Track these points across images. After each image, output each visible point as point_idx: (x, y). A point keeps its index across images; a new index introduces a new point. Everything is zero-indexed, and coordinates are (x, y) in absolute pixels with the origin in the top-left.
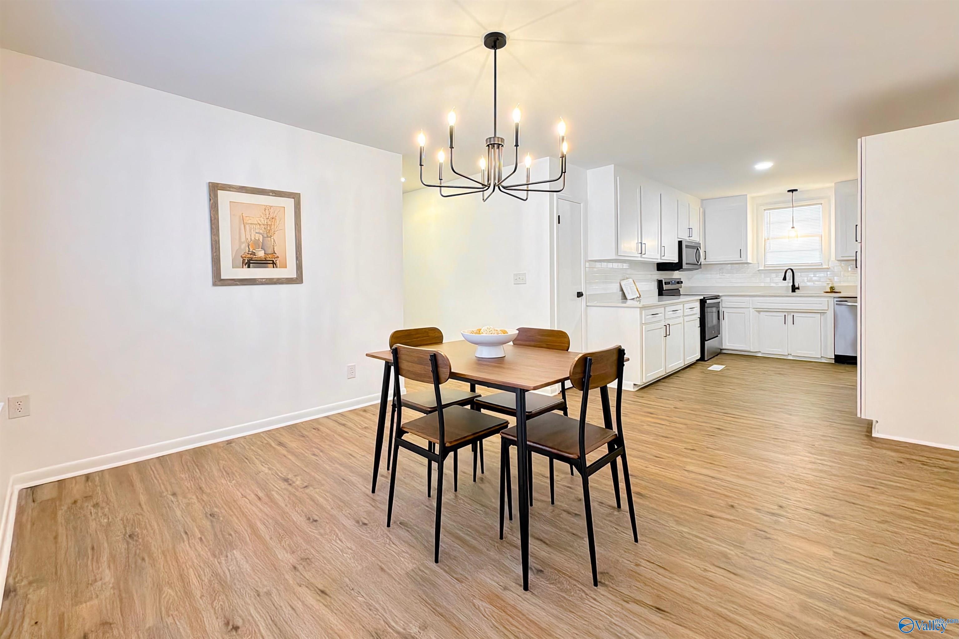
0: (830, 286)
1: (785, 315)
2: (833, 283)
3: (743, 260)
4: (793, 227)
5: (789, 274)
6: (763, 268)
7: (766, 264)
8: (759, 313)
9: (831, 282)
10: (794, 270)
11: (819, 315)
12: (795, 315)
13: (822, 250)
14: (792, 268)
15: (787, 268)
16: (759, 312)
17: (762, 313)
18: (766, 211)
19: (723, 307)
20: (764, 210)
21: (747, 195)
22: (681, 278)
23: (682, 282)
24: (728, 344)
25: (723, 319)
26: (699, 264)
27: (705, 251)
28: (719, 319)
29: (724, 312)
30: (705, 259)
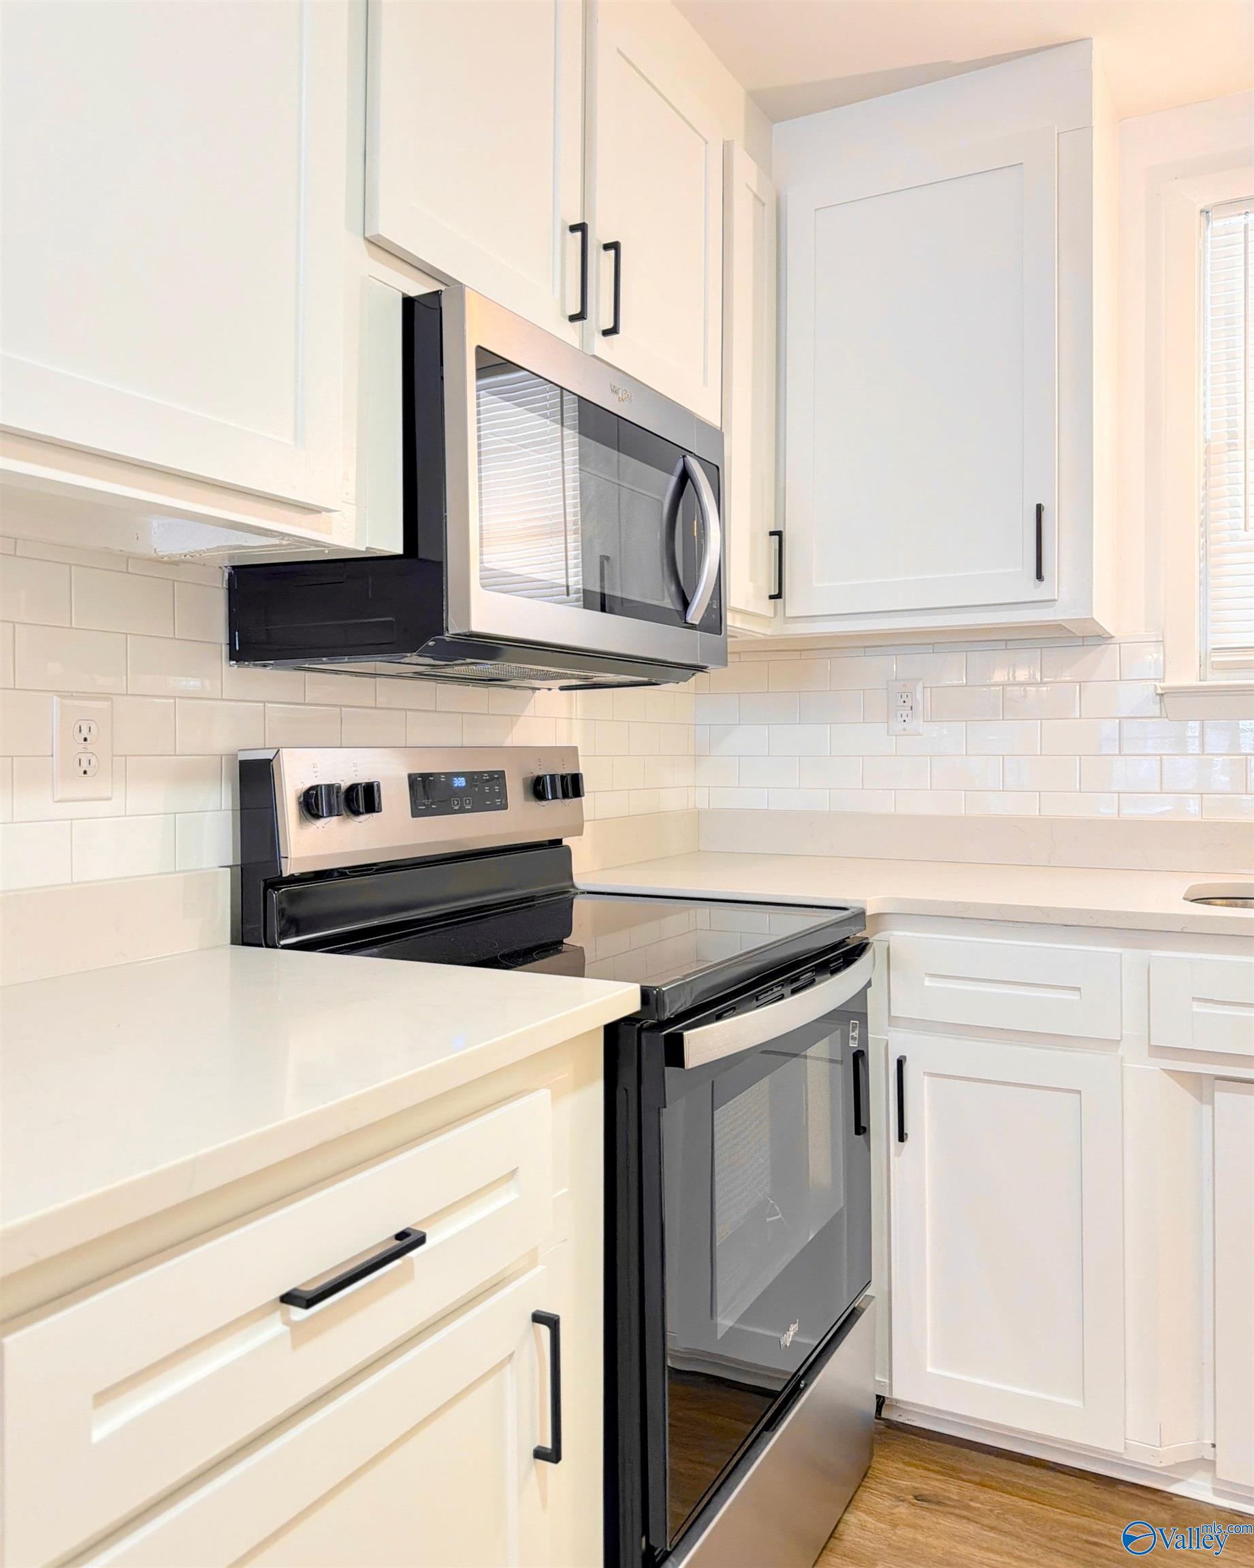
3: (1057, 600)
7: (1218, 640)
8: (1206, 1099)
16: (1205, 1086)
18: (1216, 224)
19: (893, 1021)
20: (1205, 212)
21: (1090, 39)
22: (574, 750)
23: (572, 786)
24: (929, 1369)
25: (902, 1137)
26: (695, 614)
27: (779, 534)
28: (861, 1129)
29: (900, 1063)
30: (778, 596)
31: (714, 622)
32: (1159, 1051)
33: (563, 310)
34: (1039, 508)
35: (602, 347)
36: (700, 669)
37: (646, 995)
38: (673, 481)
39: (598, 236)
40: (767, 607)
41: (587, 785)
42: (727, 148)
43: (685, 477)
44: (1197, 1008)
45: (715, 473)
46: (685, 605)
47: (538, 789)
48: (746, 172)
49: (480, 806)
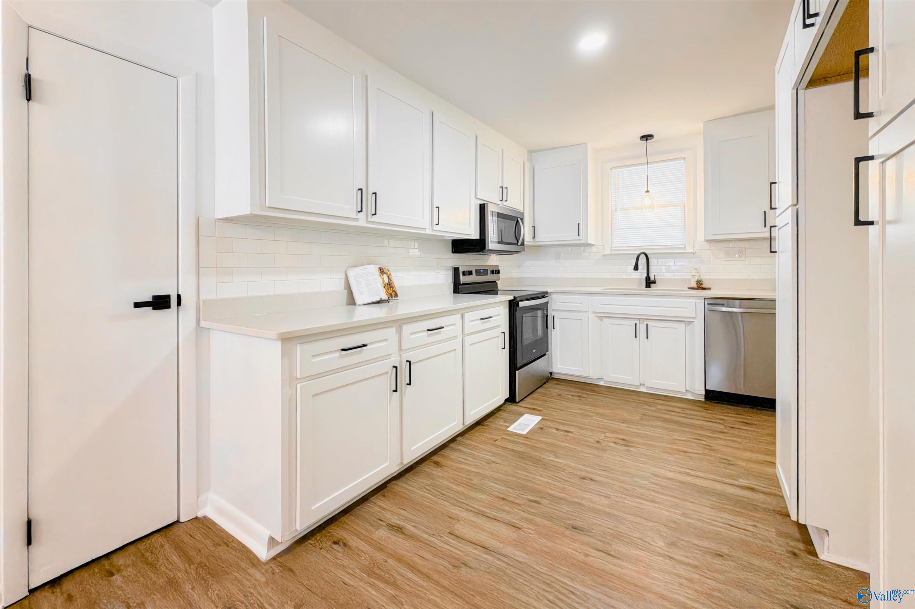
0: (696, 278)
1: (636, 324)
2: (700, 275)
3: (582, 239)
4: (647, 191)
5: (642, 261)
6: (609, 252)
7: (613, 245)
8: (602, 320)
9: (698, 273)
10: (649, 256)
11: (683, 325)
12: (650, 324)
13: (685, 226)
14: (646, 252)
15: (639, 252)
16: (601, 318)
17: (605, 320)
18: (613, 171)
19: (553, 310)
20: (611, 168)
21: (587, 143)
22: (498, 266)
23: (498, 272)
24: (559, 366)
25: (554, 328)
26: (519, 244)
27: (534, 227)
28: (547, 328)
29: (554, 317)
30: (534, 238)
31: (522, 244)
32: (594, 312)
33: (499, 198)
34: (579, 224)
35: (505, 203)
36: (520, 252)
37: (514, 297)
38: (515, 222)
39: (504, 187)
40: (532, 240)
41: (501, 272)
42: (524, 162)
43: (518, 221)
44: (600, 305)
45: (522, 220)
46: (518, 242)
47: (492, 272)
48: (527, 165)
49: (485, 275)
